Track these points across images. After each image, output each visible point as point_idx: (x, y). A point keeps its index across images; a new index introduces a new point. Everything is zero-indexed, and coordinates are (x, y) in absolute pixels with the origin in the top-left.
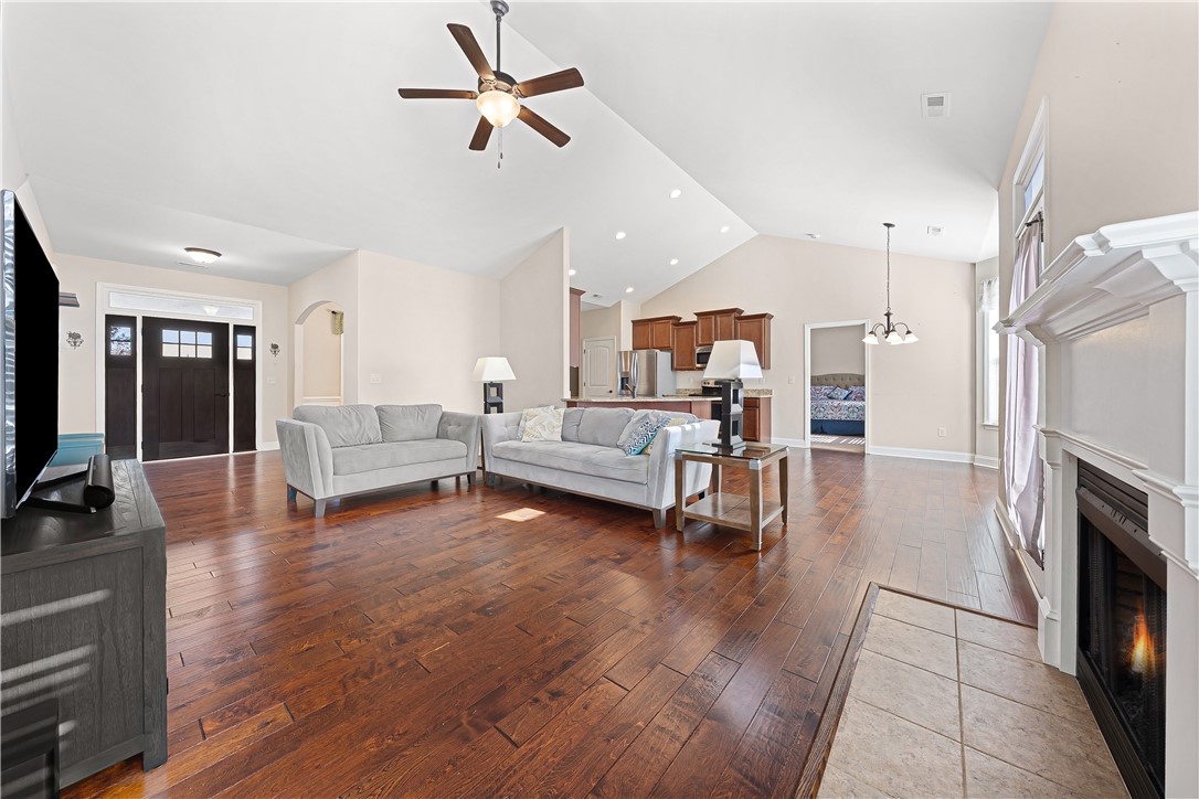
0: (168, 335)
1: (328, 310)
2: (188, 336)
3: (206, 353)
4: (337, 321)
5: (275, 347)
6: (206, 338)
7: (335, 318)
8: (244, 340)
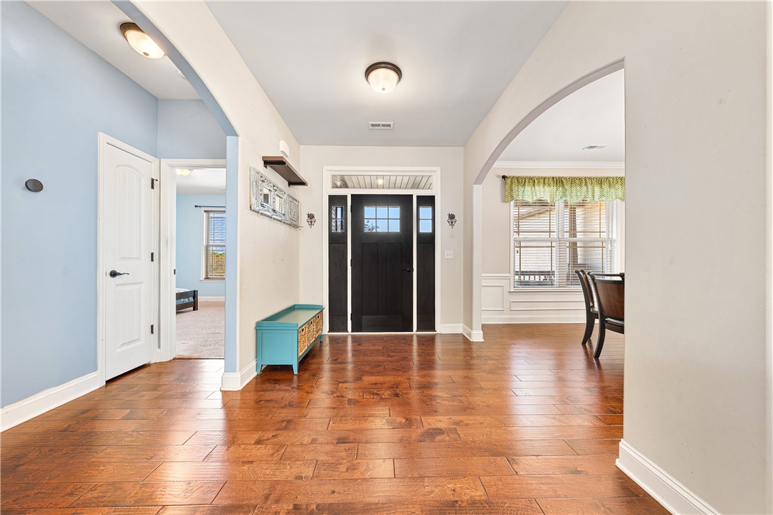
0: (369, 211)
1: (498, 176)
2: (382, 211)
3: (395, 227)
4: (507, 187)
5: (452, 217)
6: (395, 212)
7: (505, 184)
8: (425, 212)
